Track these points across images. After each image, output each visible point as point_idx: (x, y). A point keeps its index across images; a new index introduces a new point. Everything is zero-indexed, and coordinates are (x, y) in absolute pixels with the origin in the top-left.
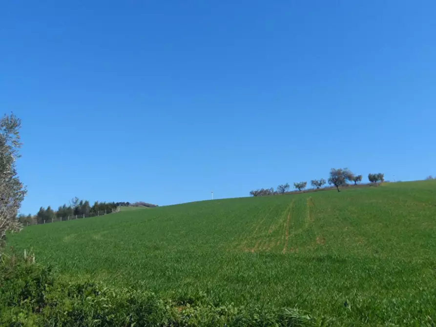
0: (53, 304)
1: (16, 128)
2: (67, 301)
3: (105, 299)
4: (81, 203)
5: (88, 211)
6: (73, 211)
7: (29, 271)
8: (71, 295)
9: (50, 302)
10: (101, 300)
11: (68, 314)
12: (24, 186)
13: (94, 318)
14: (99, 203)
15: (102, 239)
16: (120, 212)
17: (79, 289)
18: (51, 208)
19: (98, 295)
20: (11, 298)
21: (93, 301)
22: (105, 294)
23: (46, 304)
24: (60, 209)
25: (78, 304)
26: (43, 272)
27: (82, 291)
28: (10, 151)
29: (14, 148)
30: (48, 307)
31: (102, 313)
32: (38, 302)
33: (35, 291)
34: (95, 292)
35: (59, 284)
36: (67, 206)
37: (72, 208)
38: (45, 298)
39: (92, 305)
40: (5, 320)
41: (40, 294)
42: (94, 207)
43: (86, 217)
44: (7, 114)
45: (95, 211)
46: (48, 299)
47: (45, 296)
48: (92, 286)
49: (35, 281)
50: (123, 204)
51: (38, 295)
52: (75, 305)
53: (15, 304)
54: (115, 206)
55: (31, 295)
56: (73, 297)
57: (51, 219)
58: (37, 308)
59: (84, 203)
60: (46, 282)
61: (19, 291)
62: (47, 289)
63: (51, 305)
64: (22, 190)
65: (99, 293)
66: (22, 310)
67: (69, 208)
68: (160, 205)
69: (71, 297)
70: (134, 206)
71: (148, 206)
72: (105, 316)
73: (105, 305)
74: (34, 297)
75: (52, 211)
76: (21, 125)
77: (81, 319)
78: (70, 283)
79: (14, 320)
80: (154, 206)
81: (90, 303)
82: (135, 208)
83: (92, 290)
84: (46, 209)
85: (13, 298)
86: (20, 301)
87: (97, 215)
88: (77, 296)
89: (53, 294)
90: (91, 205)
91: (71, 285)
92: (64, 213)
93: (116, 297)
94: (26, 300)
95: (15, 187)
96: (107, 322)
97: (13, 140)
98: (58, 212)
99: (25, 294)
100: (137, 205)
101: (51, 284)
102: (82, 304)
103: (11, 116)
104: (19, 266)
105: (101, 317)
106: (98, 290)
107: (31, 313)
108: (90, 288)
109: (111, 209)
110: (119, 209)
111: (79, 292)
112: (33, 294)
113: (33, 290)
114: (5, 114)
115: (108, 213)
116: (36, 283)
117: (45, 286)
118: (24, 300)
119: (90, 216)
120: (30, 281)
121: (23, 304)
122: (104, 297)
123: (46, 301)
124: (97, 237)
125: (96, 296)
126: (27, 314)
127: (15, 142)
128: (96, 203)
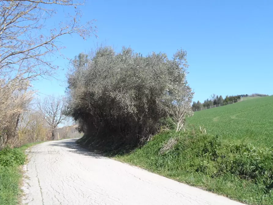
0: (223, 157)
1: (185, 57)
2: (231, 155)
3: (256, 154)
4: (217, 97)
5: (222, 102)
6: (213, 103)
7: (205, 138)
8: (233, 151)
9: (220, 155)
10: (253, 155)
11: (233, 162)
12: (192, 90)
13: (250, 165)
14: (228, 96)
15: (237, 118)
16: (243, 101)
17: (237, 148)
18: (200, 102)
19: (250, 152)
20: (197, 152)
21: (248, 155)
22: (255, 151)
23: (218, 156)
24: (205, 102)
25: (238, 157)
26: (214, 139)
27: (239, 149)
28: (183, 70)
29: (185, 69)
30: (219, 158)
31: (255, 162)
32: (213, 155)
33: (211, 149)
34: (248, 150)
35: (224, 145)
36: (209, 100)
37: (212, 101)
38: (217, 153)
39: (247, 157)
40: (197, 164)
41: (214, 150)
42: (226, 99)
43: (221, 106)
44: (179, 50)
45: (227, 102)
46: (219, 154)
47: (217, 152)
48: (245, 146)
49: (209, 143)
50: (243, 96)
51: (213, 151)
52: (236, 157)
53: (200, 156)
54: (239, 97)
55: (209, 152)
56: (234, 153)
57: (200, 108)
58: (213, 158)
59: (219, 97)
60: (216, 144)
61: (202, 149)
62: (217, 148)
63: (222, 157)
64: (192, 92)
65: (251, 151)
66: (205, 159)
67: (210, 101)
68: (270, 95)
69: (233, 153)
70: (251, 96)
71: (261, 96)
72: (257, 164)
73: (256, 158)
74: (210, 152)
75: (200, 103)
76: (187, 55)
77: (242, 166)
78: (230, 145)
79: (201, 165)
80: (265, 96)
81: (247, 156)
82: (252, 98)
83: (246, 149)
84: (197, 102)
85: (199, 152)
86: (203, 154)
87: (228, 104)
88: (236, 152)
89: (222, 151)
90: (224, 98)
91: (231, 146)
92: (207, 104)
93: (262, 153)
94: (206, 154)
95: (188, 91)
96: (259, 168)
97: (183, 64)
98: (204, 103)
99: (205, 150)
100: (253, 96)
101: (219, 145)
102: (241, 157)
103: (181, 50)
104: (198, 135)
105: (255, 164)
106: (250, 149)
107: (210, 161)
108: (244, 148)
109: (237, 100)
110: (242, 99)
111: (237, 150)
112: (210, 150)
113: (209, 148)
114: (178, 50)
115: (235, 102)
116: (211, 144)
117: (216, 146)
118: (205, 153)
119: (223, 105)
120: (207, 143)
121: (205, 156)
122: (255, 153)
123: (218, 155)
124: (233, 117)
125: (249, 152)
126: (208, 161)
127: (185, 65)
128: (227, 97)
